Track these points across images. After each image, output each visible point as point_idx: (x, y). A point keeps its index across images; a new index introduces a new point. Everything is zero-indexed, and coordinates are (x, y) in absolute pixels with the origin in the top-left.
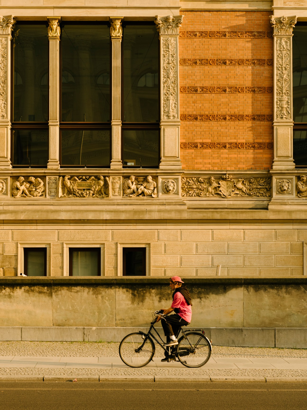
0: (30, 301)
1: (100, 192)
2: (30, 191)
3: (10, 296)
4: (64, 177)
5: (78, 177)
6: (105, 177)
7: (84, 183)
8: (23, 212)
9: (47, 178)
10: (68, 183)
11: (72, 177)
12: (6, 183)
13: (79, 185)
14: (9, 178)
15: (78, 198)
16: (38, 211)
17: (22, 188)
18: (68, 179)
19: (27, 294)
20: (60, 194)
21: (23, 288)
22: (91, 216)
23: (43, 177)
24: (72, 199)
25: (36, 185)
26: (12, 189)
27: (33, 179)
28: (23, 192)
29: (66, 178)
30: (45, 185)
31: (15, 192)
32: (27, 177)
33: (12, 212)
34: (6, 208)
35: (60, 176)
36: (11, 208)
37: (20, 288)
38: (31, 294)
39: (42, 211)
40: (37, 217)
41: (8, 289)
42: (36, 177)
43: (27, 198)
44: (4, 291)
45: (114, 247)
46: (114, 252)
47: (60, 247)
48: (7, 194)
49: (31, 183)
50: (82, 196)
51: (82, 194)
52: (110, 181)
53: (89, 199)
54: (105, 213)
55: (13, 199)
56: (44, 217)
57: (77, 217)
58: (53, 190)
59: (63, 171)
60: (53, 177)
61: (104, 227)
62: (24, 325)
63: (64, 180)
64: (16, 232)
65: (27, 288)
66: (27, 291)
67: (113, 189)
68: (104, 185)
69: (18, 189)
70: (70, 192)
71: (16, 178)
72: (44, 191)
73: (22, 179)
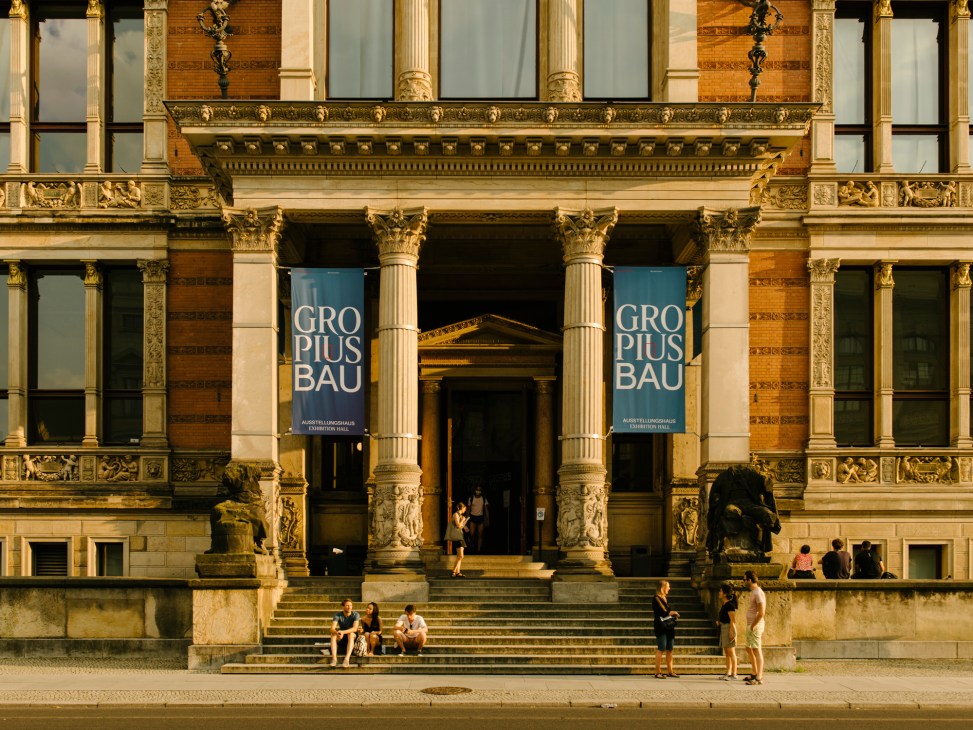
0: (966, 610)
1: (945, 477)
2: (859, 476)
3: (940, 604)
4: (902, 458)
5: (919, 457)
6: (952, 458)
7: (926, 465)
8: (856, 501)
9: (881, 459)
10: (908, 465)
11: (912, 457)
12: (831, 466)
13: (921, 468)
14: (835, 460)
15: (919, 484)
16: (875, 500)
17: (852, 471)
18: (909, 461)
19: (963, 602)
20: (898, 480)
21: (957, 594)
22: (940, 506)
23: (876, 458)
24: (912, 485)
25: (867, 468)
26: (838, 473)
27: (863, 461)
28: (852, 477)
29: (906, 459)
30: (878, 469)
31: (843, 476)
32: (856, 459)
33: (843, 501)
34: (834, 496)
35: (897, 457)
36: (840, 496)
37: (954, 594)
38: (968, 601)
39: (880, 500)
40: (874, 507)
41: (938, 596)
42: (867, 458)
43: (858, 484)
44: (933, 598)
45: (964, 543)
46: (965, 550)
47: (899, 544)
48: (832, 479)
49: (860, 465)
50: (925, 481)
51: (925, 479)
52: (959, 461)
53: (934, 486)
54: (957, 503)
55: (839, 485)
56: (882, 507)
57: (924, 507)
58: (889, 474)
59: (901, 450)
60: (888, 459)
61: (953, 520)
62: (959, 639)
63: (902, 462)
64: (844, 526)
65: (963, 594)
66: (963, 598)
67: (963, 473)
68: (952, 468)
69: (845, 472)
70: (909, 477)
71: (842, 459)
72: (878, 476)
73: (851, 460)
